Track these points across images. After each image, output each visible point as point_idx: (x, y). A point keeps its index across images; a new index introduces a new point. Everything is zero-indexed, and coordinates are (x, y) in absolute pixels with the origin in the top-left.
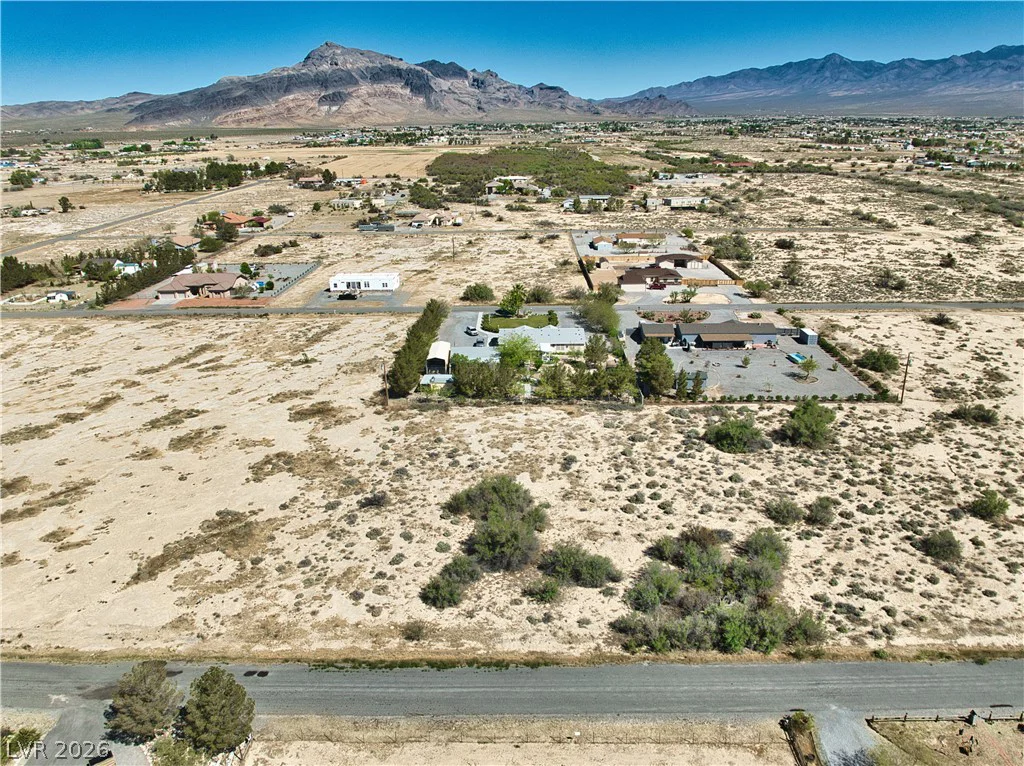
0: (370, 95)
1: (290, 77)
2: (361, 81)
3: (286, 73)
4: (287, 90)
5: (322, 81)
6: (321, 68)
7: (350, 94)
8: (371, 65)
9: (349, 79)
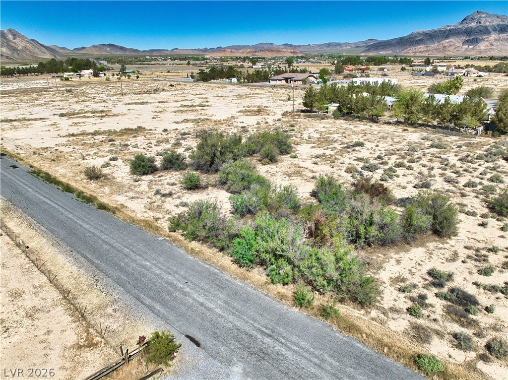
0: (495, 40)
1: (450, 30)
2: (492, 33)
3: (449, 28)
4: (447, 37)
5: (468, 32)
6: (470, 25)
7: (483, 40)
8: (501, 23)
9: (486, 31)
